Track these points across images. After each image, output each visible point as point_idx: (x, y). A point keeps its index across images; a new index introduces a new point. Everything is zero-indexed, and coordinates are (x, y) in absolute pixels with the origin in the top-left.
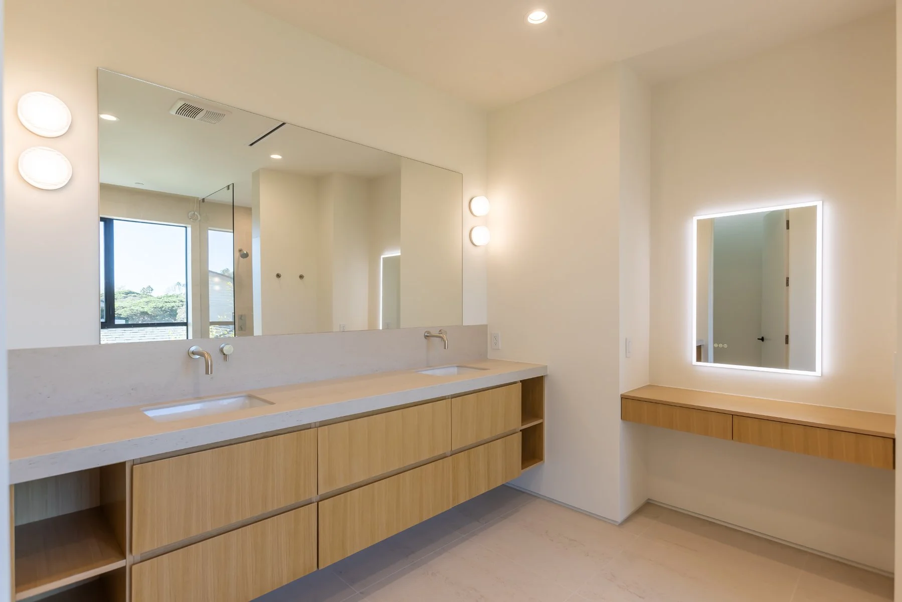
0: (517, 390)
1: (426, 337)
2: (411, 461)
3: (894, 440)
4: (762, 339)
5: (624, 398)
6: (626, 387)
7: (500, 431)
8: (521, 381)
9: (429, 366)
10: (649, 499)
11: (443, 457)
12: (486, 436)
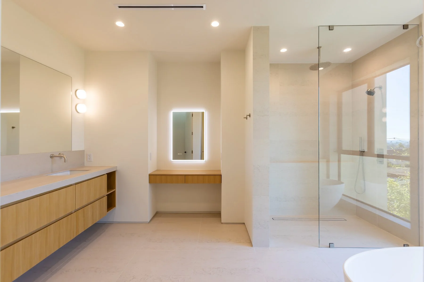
0: (105, 178)
1: (51, 157)
2: (54, 219)
3: (221, 175)
4: (185, 152)
5: (150, 175)
6: (150, 171)
7: (98, 197)
8: (106, 174)
9: (52, 172)
10: (157, 211)
11: (71, 214)
12: (92, 200)
